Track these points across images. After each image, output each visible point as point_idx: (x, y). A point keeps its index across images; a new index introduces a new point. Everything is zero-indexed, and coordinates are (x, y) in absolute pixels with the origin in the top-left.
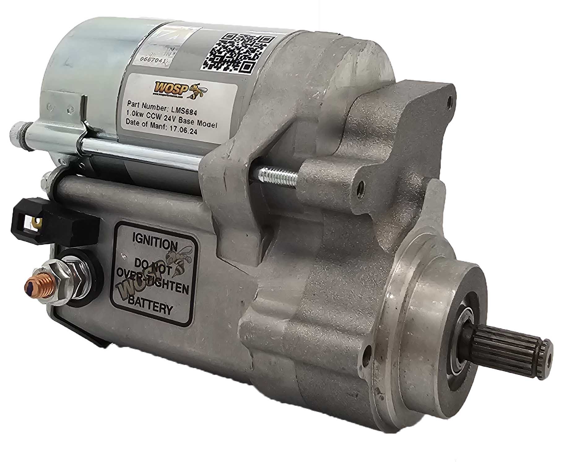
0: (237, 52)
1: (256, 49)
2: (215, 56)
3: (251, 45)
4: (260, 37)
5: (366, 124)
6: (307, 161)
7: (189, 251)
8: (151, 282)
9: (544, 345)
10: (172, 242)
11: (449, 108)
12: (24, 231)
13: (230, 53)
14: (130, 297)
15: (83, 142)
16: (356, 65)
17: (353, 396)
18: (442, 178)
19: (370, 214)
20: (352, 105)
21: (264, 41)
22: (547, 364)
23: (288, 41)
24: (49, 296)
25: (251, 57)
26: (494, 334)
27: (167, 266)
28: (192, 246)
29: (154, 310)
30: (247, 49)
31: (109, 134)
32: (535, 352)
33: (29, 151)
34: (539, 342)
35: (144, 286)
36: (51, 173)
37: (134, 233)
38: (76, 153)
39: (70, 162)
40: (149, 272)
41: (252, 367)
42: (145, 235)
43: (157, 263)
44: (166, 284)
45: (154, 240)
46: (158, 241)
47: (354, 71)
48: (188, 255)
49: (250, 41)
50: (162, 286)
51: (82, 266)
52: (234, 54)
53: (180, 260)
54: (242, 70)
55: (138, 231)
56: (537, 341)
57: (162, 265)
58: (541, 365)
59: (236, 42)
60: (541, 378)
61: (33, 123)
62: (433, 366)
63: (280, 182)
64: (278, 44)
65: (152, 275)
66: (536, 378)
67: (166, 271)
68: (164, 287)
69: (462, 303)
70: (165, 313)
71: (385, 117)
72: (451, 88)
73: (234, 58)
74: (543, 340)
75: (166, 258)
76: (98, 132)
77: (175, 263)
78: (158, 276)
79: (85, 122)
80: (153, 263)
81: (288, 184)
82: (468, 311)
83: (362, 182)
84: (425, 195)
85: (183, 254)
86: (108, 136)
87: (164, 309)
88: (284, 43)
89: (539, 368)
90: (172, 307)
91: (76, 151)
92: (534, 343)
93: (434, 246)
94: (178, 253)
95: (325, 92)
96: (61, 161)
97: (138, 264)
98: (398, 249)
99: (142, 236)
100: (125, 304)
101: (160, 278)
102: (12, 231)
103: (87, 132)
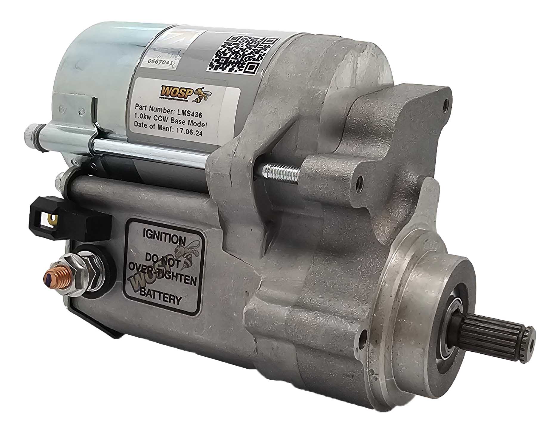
0: (241, 53)
1: (260, 50)
2: (220, 57)
3: (255, 47)
4: (264, 38)
5: (365, 123)
6: (309, 157)
7: (196, 246)
8: (161, 275)
9: (527, 331)
10: (180, 237)
11: (445, 111)
12: (41, 227)
13: (235, 54)
14: (141, 289)
15: (94, 142)
16: (356, 66)
17: (349, 377)
18: (436, 177)
19: (367, 208)
20: (352, 105)
21: (267, 43)
22: (529, 349)
23: (290, 42)
24: (66, 287)
25: (255, 58)
26: (481, 322)
27: (176, 260)
28: (200, 241)
29: (164, 300)
30: (251, 50)
31: (119, 135)
32: (518, 337)
33: (43, 152)
34: (522, 328)
35: (154, 279)
36: (64, 173)
37: (144, 229)
38: (88, 153)
39: (82, 163)
40: (159, 266)
41: (256, 351)
42: (154, 231)
43: (166, 257)
44: (175, 276)
45: (163, 235)
46: (168, 236)
47: (354, 72)
48: (195, 249)
49: (254, 43)
50: (171, 278)
51: (96, 261)
52: (239, 55)
53: (188, 254)
54: (247, 70)
55: (148, 227)
56: (521, 328)
57: (172, 259)
58: (524, 349)
59: (240, 44)
60: (523, 361)
61: (46, 125)
62: (424, 349)
63: (283, 178)
64: (281, 46)
65: (162, 268)
66: (519, 361)
67: (175, 264)
68: (174, 279)
69: (452, 294)
70: (174, 303)
71: (384, 117)
72: (447, 91)
73: (239, 59)
74: (526, 326)
75: (175, 252)
76: (109, 133)
77: (183, 257)
78: (168, 269)
79: (96, 123)
80: (162, 257)
81: (291, 180)
82: (457, 301)
83: (361, 177)
84: (420, 192)
85: (191, 248)
86: (118, 137)
87: (173, 299)
88: (287, 44)
89: (522, 353)
90: (181, 298)
91: (88, 151)
92: (518, 329)
93: (427, 240)
94: (186, 248)
95: (326, 91)
96: (74, 162)
97: (148, 258)
98: (394, 242)
99: (152, 232)
100: (137, 295)
101: (170, 271)
102: (30, 227)
103: (98, 133)
